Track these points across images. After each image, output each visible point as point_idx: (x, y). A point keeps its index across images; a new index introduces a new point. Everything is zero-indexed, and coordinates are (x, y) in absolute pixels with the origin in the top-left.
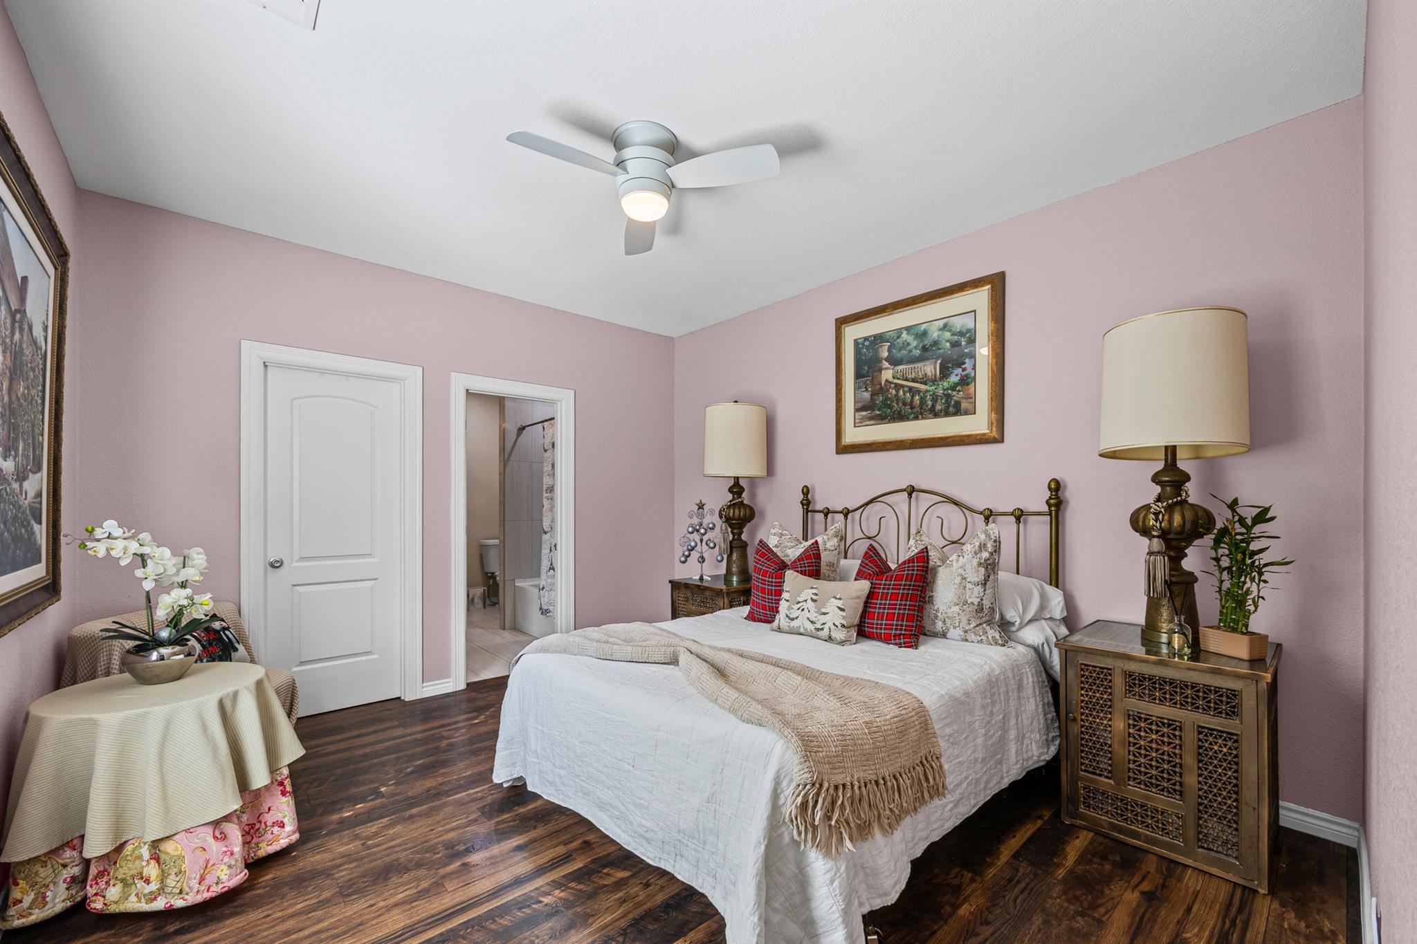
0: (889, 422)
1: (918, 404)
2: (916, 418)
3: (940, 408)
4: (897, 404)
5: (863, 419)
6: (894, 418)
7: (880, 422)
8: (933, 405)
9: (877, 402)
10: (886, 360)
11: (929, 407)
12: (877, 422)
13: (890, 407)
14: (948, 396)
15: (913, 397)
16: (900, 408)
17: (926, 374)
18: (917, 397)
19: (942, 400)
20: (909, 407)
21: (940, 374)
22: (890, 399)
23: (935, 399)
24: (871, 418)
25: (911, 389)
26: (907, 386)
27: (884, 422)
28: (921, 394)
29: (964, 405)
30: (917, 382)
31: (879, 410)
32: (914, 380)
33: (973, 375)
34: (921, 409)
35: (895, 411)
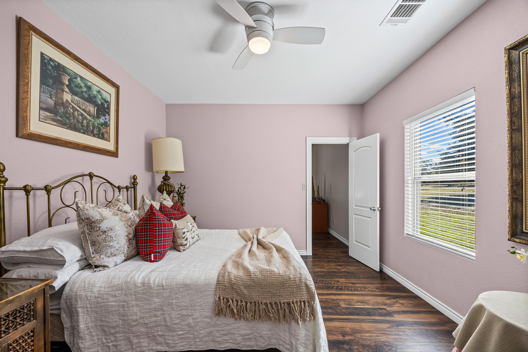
0: (67, 128)
1: (86, 126)
2: (84, 133)
3: (96, 132)
4: (74, 119)
5: (46, 118)
6: (71, 127)
7: (61, 126)
8: (93, 129)
9: (60, 111)
10: (67, 86)
11: (91, 130)
12: (59, 125)
13: (68, 118)
14: (99, 129)
15: (83, 120)
16: (75, 123)
17: (90, 111)
18: (85, 121)
19: (97, 129)
20: (80, 124)
21: (96, 115)
22: (69, 114)
23: (94, 127)
24: (54, 120)
25: (82, 115)
26: (80, 112)
27: (64, 127)
28: (88, 120)
29: (105, 136)
30: (85, 112)
31: (61, 117)
32: (83, 110)
33: (109, 123)
34: (87, 129)
35: (72, 123)
